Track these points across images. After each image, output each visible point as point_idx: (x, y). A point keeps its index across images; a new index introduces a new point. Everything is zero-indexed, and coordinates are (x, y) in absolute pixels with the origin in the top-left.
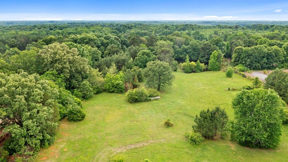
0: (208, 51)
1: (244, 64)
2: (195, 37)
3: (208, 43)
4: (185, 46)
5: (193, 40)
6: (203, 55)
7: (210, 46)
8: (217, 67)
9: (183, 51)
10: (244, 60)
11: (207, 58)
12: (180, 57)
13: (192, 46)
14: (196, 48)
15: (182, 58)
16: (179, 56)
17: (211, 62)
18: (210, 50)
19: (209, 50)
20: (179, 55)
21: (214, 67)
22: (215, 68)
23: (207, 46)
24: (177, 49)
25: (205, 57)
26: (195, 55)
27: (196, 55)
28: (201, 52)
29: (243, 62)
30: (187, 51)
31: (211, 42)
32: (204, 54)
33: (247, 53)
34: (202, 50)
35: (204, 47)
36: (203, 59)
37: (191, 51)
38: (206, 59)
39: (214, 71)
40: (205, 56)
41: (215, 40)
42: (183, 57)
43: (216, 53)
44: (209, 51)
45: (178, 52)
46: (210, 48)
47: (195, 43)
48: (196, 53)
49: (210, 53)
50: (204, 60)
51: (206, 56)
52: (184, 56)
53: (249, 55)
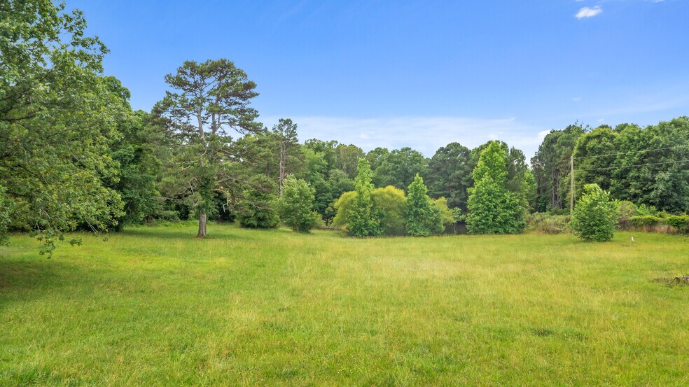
1: (635, 196)
8: (512, 212)
10: (637, 178)
21: (495, 217)
22: (499, 219)
23: (452, 156)
29: (632, 190)
33: (644, 148)
39: (496, 232)
43: (497, 150)
53: (658, 155)
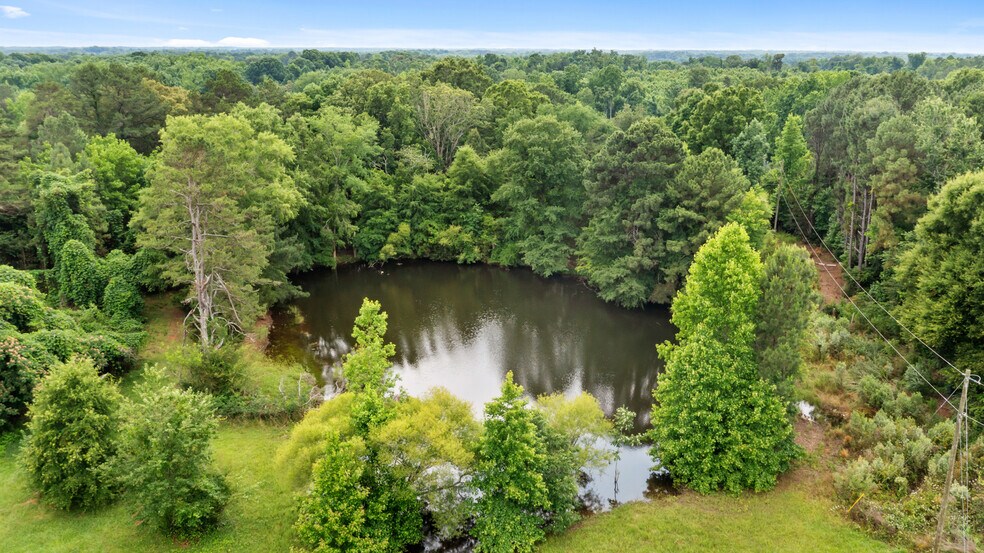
0: (653, 199)
2: (598, 99)
3: (651, 133)
4: (474, 156)
5: (545, 106)
6: (613, 239)
7: (671, 152)
9: (461, 193)
11: (647, 262)
12: (435, 247)
13: (524, 154)
14: (551, 171)
15: (455, 251)
16: (428, 235)
17: (681, 375)
18: (671, 190)
19: (662, 189)
20: (431, 224)
23: (641, 158)
24: (417, 179)
25: (632, 261)
26: (546, 229)
27: (559, 233)
28: (597, 205)
30: (494, 197)
31: (678, 125)
32: (621, 229)
34: (602, 188)
35: (614, 161)
36: (614, 272)
37: (520, 197)
38: (641, 273)
40: (629, 248)
41: (711, 107)
42: (463, 245)
43: (738, 254)
44: (667, 203)
45: (425, 201)
46: (670, 175)
47: (547, 128)
48: (551, 212)
49: (671, 220)
50: (618, 281)
51: (638, 250)
52: (466, 238)
